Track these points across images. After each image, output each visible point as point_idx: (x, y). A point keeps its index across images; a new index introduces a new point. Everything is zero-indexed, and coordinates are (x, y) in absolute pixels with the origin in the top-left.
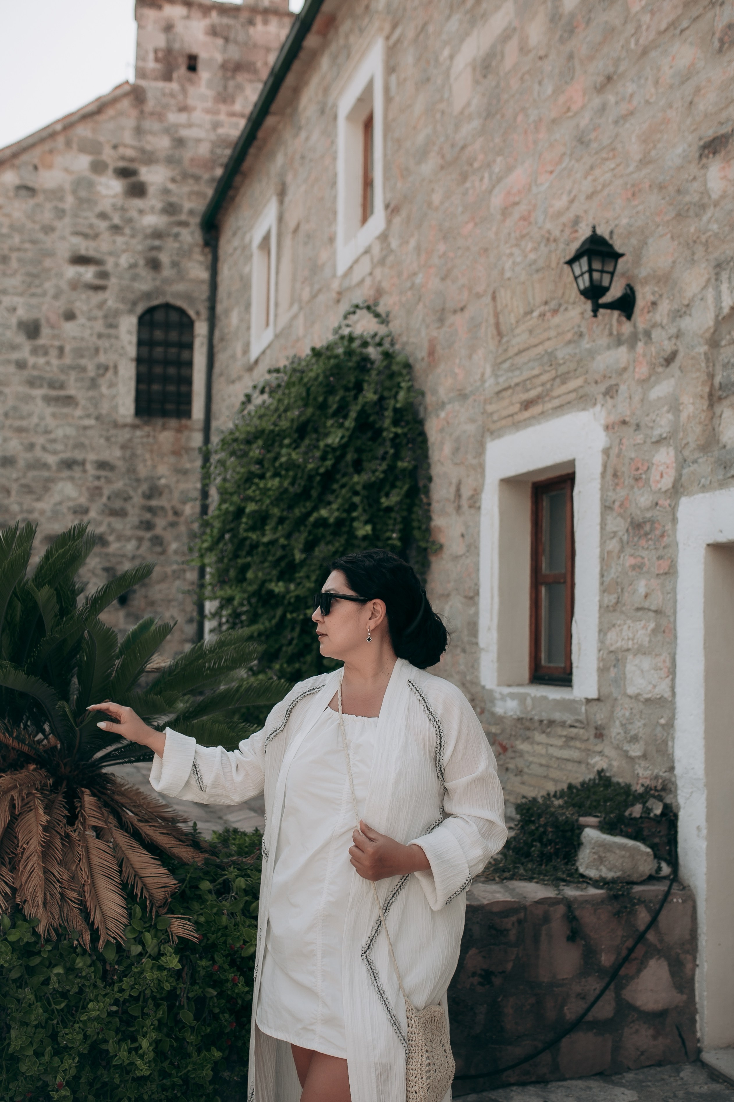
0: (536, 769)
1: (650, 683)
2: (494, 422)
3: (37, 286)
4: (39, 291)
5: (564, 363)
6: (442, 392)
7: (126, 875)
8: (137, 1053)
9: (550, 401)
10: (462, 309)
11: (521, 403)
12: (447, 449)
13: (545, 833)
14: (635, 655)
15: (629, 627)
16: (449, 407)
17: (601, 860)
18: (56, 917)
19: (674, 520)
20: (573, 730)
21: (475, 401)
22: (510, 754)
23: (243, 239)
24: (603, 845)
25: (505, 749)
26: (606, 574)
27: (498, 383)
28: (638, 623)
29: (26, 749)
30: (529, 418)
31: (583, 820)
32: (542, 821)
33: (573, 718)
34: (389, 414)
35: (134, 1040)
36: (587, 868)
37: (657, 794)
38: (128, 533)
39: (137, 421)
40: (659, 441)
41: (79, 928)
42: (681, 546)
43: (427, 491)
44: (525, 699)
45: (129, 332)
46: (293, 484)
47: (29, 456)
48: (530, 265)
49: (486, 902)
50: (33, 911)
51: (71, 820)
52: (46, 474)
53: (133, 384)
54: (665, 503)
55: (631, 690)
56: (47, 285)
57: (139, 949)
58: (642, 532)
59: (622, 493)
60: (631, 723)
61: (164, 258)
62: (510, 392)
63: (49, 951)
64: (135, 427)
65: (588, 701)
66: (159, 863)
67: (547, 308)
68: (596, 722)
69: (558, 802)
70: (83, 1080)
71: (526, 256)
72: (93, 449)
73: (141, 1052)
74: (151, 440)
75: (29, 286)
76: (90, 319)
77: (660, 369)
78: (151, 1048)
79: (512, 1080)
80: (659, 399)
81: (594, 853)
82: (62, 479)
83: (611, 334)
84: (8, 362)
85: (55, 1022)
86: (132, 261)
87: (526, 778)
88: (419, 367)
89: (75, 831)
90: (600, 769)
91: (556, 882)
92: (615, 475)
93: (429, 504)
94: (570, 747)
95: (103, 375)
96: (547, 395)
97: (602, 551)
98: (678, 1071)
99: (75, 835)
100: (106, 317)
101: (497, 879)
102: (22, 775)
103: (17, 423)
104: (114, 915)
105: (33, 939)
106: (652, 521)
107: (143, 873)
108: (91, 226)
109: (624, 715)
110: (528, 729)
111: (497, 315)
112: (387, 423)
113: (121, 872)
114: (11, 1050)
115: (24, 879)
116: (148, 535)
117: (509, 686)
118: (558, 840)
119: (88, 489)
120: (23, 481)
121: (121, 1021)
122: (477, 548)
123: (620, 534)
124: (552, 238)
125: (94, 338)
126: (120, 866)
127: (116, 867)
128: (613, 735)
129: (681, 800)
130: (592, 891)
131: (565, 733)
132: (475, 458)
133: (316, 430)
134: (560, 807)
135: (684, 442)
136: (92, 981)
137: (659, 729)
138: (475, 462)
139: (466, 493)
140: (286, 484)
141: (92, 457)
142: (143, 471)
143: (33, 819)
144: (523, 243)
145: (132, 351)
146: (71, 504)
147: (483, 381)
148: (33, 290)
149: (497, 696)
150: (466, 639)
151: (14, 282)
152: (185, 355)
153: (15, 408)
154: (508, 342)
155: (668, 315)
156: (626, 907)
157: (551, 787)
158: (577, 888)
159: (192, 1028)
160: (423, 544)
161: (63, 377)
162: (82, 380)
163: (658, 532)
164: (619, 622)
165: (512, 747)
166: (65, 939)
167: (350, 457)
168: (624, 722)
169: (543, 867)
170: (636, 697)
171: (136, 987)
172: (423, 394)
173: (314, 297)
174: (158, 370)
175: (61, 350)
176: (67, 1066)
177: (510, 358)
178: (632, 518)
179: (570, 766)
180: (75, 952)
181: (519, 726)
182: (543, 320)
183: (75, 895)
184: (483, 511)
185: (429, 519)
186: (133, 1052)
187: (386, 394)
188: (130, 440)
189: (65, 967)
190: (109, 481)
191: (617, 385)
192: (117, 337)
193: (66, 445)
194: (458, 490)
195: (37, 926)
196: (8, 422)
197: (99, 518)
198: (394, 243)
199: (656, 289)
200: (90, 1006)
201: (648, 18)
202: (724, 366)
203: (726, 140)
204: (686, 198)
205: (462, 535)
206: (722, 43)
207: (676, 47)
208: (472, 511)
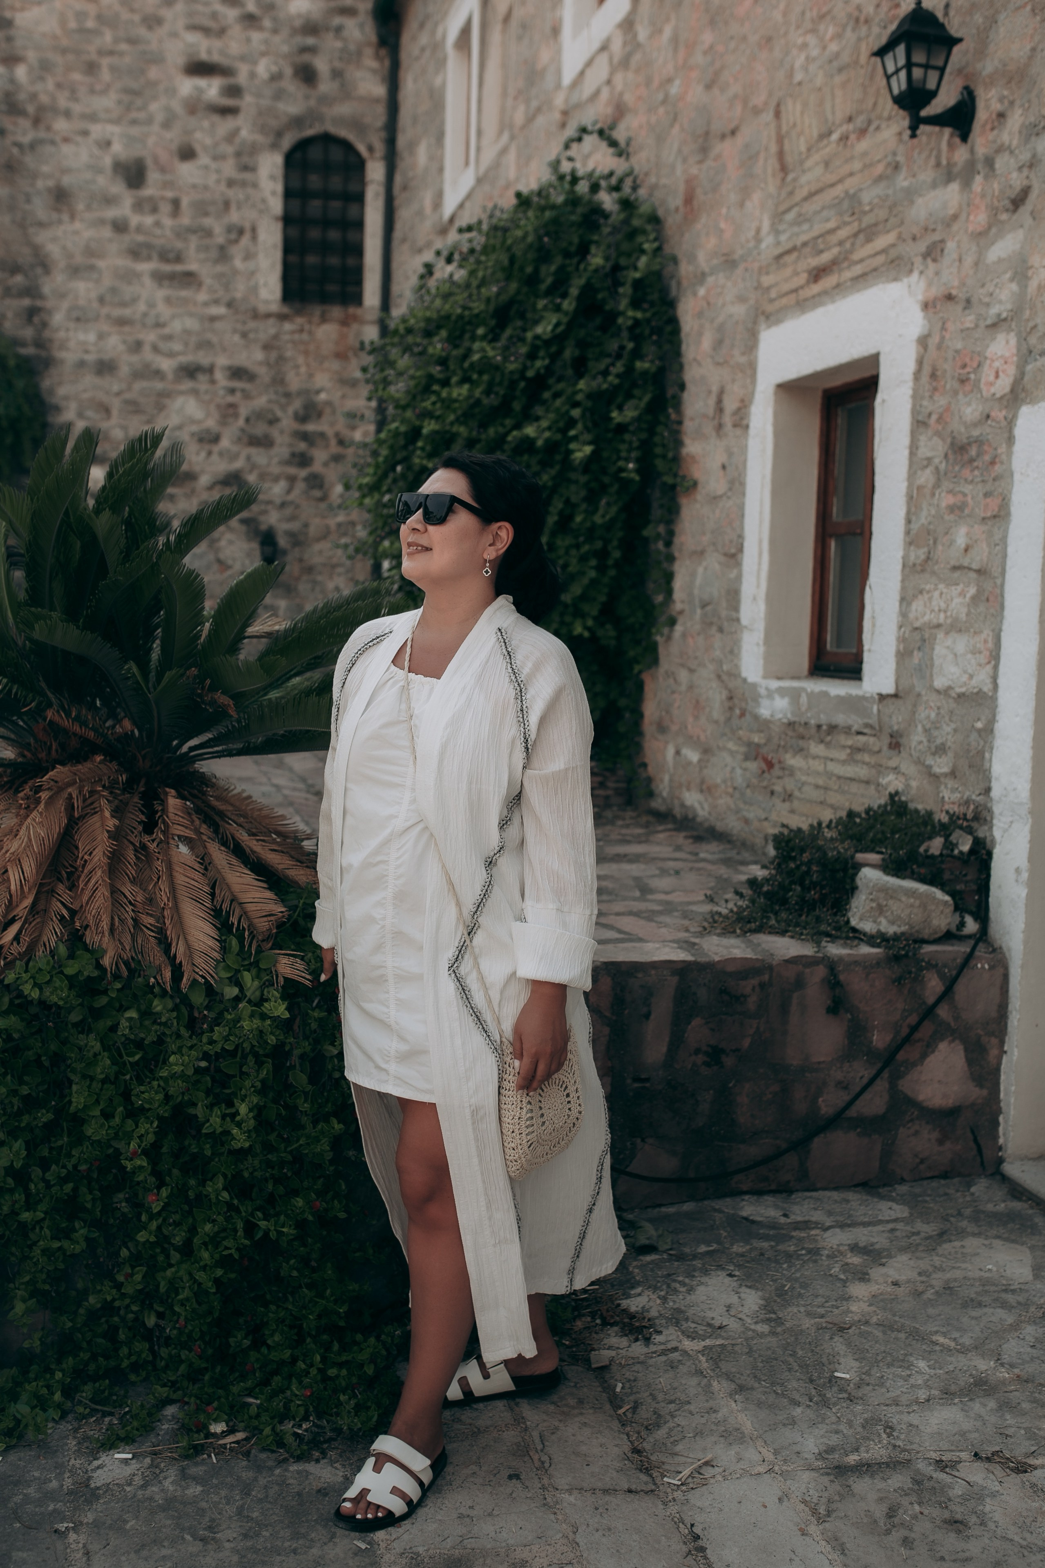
0: (810, 793)
1: (965, 672)
2: (772, 301)
3: (139, 109)
4: (142, 115)
5: (871, 210)
6: (702, 257)
7: (220, 900)
8: (233, 1120)
9: (849, 267)
10: (733, 133)
11: (810, 272)
12: (706, 343)
13: (808, 873)
14: (947, 633)
15: (941, 594)
16: (710, 280)
17: (881, 909)
18: (128, 948)
19: (1011, 440)
20: (860, 737)
21: (746, 270)
22: (776, 771)
23: (433, 33)
24: (884, 889)
25: (770, 765)
26: (914, 518)
27: (778, 243)
28: (953, 588)
29: (91, 735)
30: (819, 295)
31: (860, 857)
32: (806, 856)
33: (860, 721)
34: (626, 290)
35: (230, 1104)
36: (861, 919)
37: (965, 824)
38: (276, 470)
39: (286, 310)
40: (996, 325)
41: (157, 962)
42: (1017, 477)
43: (677, 404)
44: (800, 696)
45: (272, 178)
46: (488, 392)
47: (135, 359)
48: (830, 61)
49: (717, 959)
50: (97, 939)
51: (149, 827)
52: (159, 385)
53: (278, 255)
54: (999, 414)
55: (939, 683)
56: (154, 107)
57: (235, 991)
58: (966, 457)
59: (942, 401)
60: (937, 728)
61: (322, 65)
62: (795, 255)
63: (118, 990)
64: (282, 317)
65: (882, 697)
66: (265, 885)
67: (851, 127)
68: (891, 727)
69: (828, 834)
70: (164, 1150)
71: (824, 48)
72: (224, 350)
73: (238, 1118)
74: (305, 336)
75: (128, 108)
76: (215, 158)
77: (1004, 217)
78: (251, 1115)
79: (745, 1188)
80: (1000, 260)
81: (872, 900)
82: (182, 393)
83: (938, 165)
84: (102, 222)
85: (128, 1077)
86: (274, 69)
87: (796, 803)
88: (671, 222)
89: (153, 841)
90: (893, 792)
91: (817, 936)
92: (933, 376)
93: (680, 423)
94: (856, 762)
95: (236, 241)
96: (846, 259)
97: (910, 487)
98: (969, 1185)
99: (152, 846)
100: (238, 154)
101: (738, 931)
102: (83, 768)
103: (117, 312)
104: (203, 948)
105: (96, 973)
106: (979, 442)
107: (244, 898)
108: (214, 16)
109: (928, 717)
110: (802, 737)
111: (780, 140)
112: (623, 304)
113: (213, 895)
114: (72, 1109)
115: (85, 898)
116: (303, 473)
117: (779, 678)
118: (824, 883)
119: (218, 406)
120: (127, 396)
121: (214, 1080)
122: (743, 484)
123: (937, 461)
124: (862, 19)
125: (223, 187)
126: (213, 887)
127: (207, 889)
128: (913, 744)
129: (997, 833)
130: (865, 950)
131: (849, 743)
132: (743, 354)
133: (522, 316)
134: (832, 839)
135: (1031, 324)
136: (174, 1028)
137: (974, 736)
138: (743, 360)
139: (730, 405)
140: (478, 393)
141: (222, 361)
142: (294, 382)
143: (98, 824)
144: (822, 27)
145: (277, 205)
146: (194, 428)
147: (758, 239)
148: (134, 115)
149: (763, 692)
150: (724, 613)
151: (107, 102)
152: (353, 211)
153: (113, 290)
154: (795, 180)
155: (1020, 132)
156: (910, 972)
157: (827, 815)
158: (845, 945)
159: (306, 1094)
160: (669, 480)
161: (179, 245)
162: (207, 248)
163: (987, 458)
164: (928, 587)
165: (780, 762)
166: (139, 976)
167: (568, 353)
168: (928, 727)
169: (803, 917)
170: (945, 692)
171: (231, 1038)
172: (675, 260)
173: (530, 119)
174: (314, 234)
175: (176, 203)
176: (143, 1131)
177: (797, 204)
178: (954, 438)
179: (854, 788)
180: (153, 993)
181: (790, 733)
182: (845, 145)
183: (151, 920)
184: (752, 431)
185: (678, 443)
186: (228, 1119)
187: (623, 262)
188: (276, 337)
189: (139, 1010)
190: (247, 396)
191: (942, 241)
192: (255, 185)
193: (186, 344)
194: (719, 401)
195: (102, 957)
196: (105, 311)
197: (235, 449)
198: (642, 33)
199: (1006, 93)
200: (172, 1059)
205: (723, 467)
208: (738, 432)
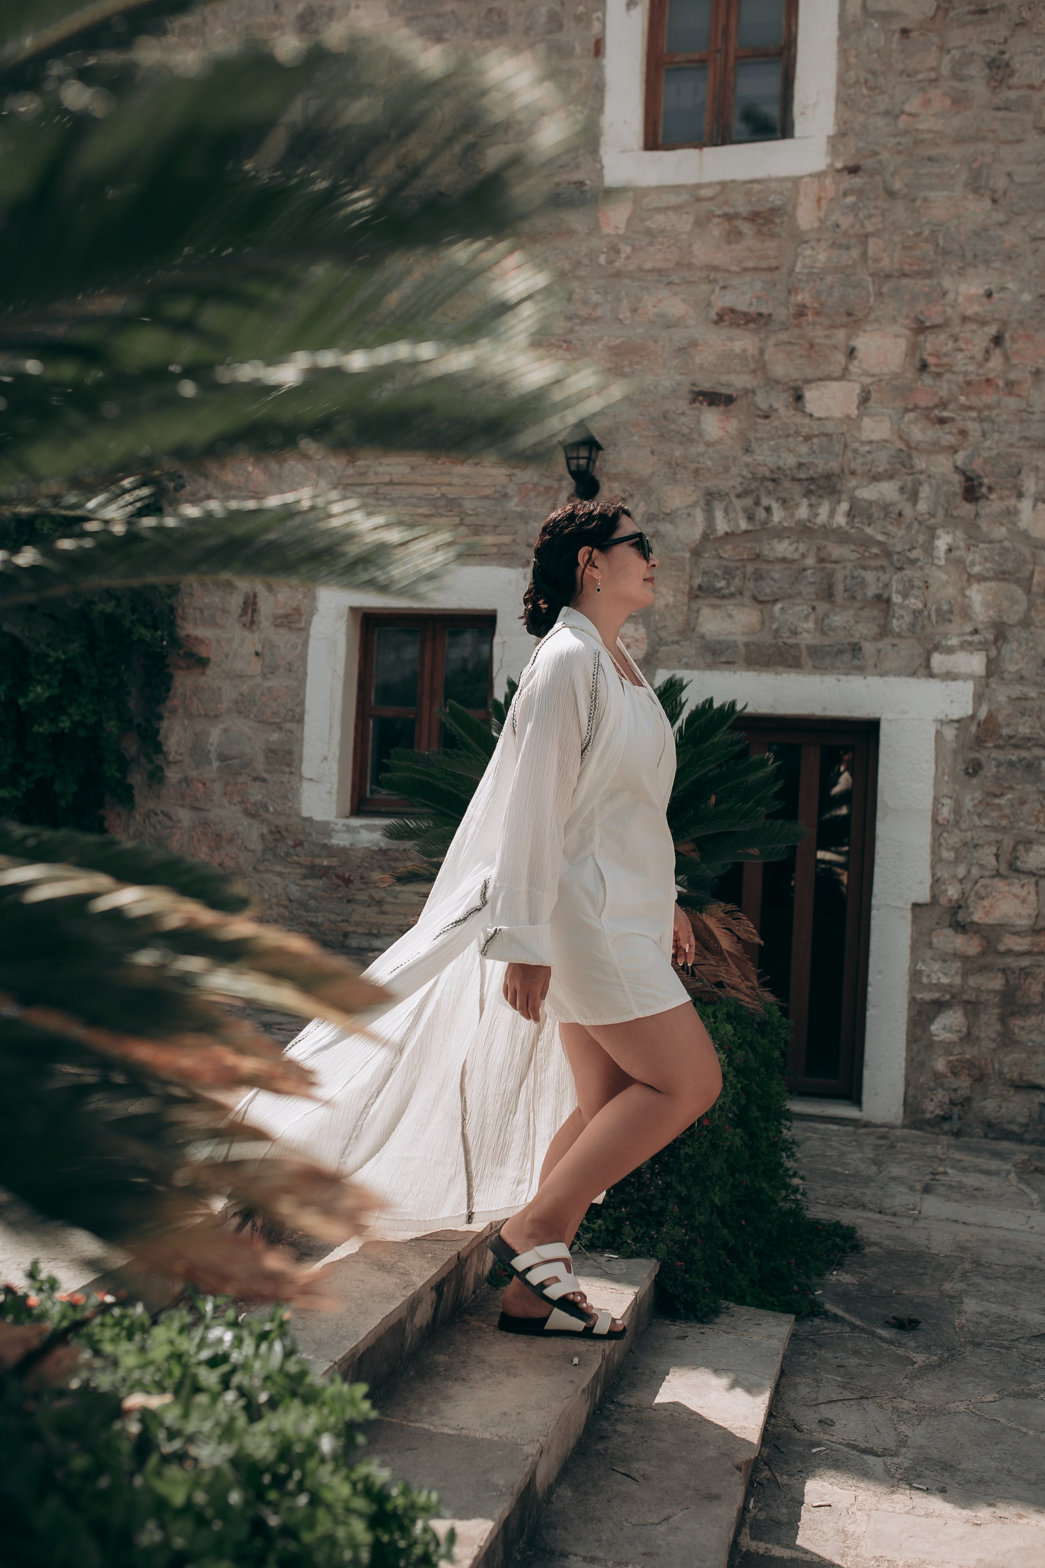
0: (409, 898)
5: (476, 515)
22: (356, 885)
25: (346, 881)
93: (173, 608)
110: (396, 860)
122: (295, 672)
135: (661, 624)
139: (269, 609)
149: (338, 828)
150: (262, 767)
165: (362, 878)
177: (372, 484)
184: (314, 636)
185: (175, 625)
194: (249, 604)
201: (628, 249)
202: (705, 573)
203: (729, 400)
204: (673, 426)
205: (257, 654)
206: (720, 319)
207: (663, 293)
208: (282, 631)
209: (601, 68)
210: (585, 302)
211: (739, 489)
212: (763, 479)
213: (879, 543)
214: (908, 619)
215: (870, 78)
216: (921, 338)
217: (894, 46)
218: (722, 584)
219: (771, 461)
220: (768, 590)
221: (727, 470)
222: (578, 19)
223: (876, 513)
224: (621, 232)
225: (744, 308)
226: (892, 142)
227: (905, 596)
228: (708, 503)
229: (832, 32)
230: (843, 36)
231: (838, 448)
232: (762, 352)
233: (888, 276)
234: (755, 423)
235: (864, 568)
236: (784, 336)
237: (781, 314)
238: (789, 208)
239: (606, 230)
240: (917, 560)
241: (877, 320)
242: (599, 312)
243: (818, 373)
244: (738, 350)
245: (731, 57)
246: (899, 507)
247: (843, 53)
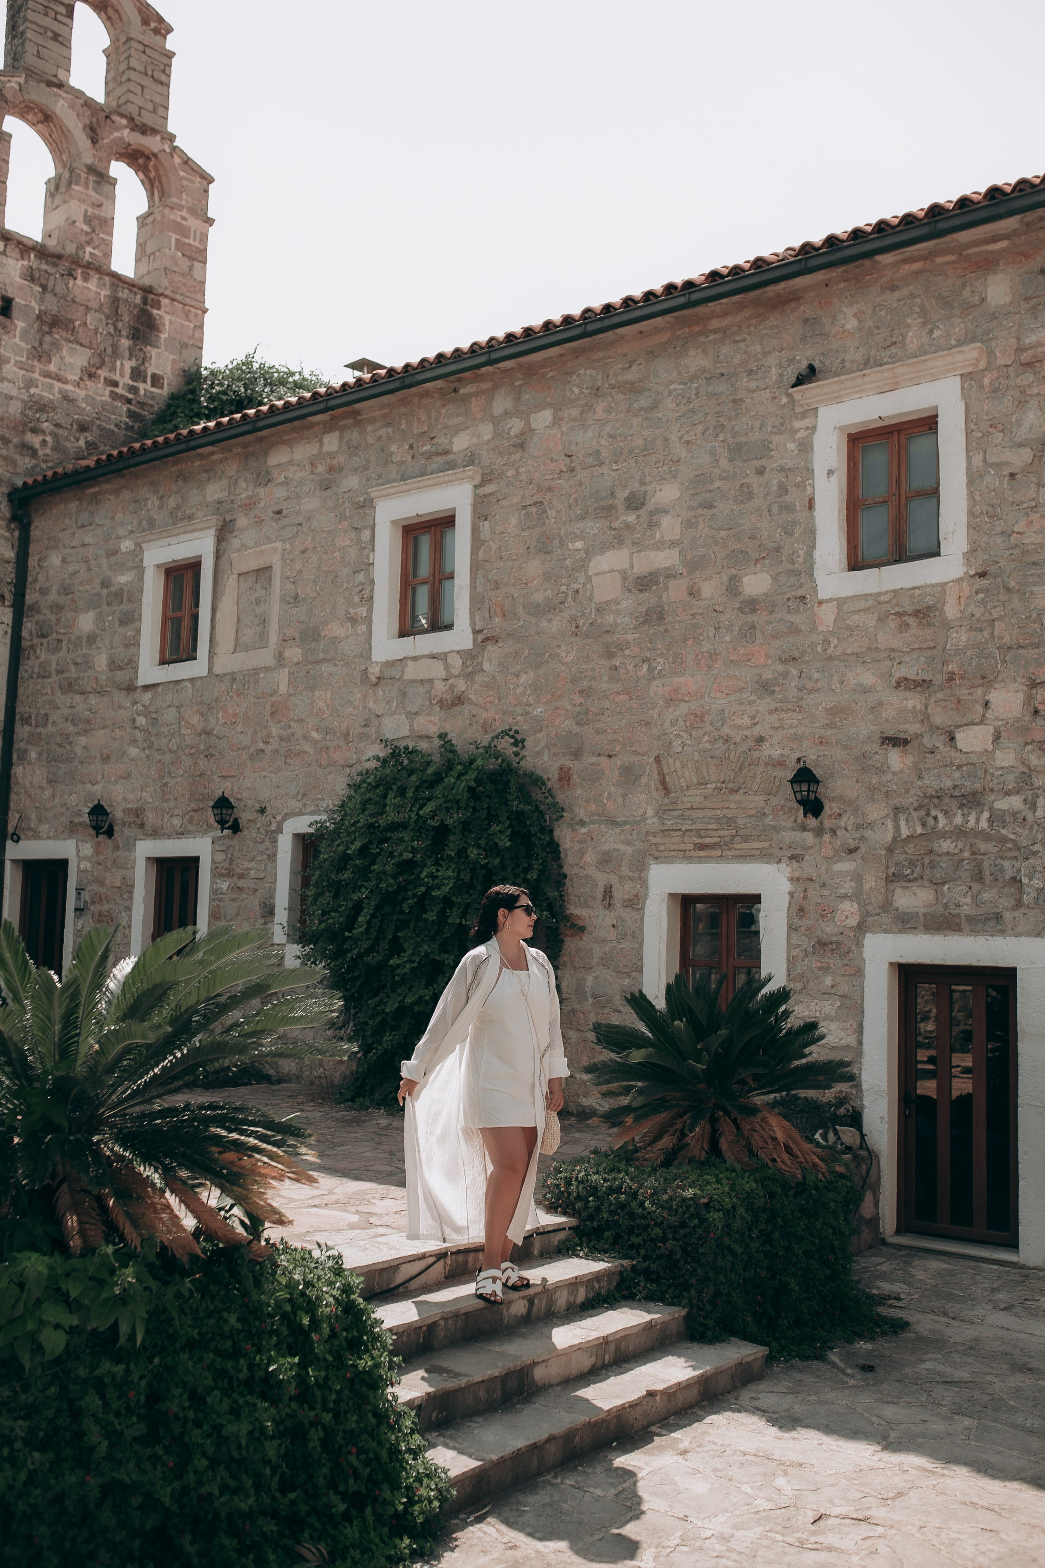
2: (659, 851)
5: (745, 828)
6: (583, 813)
9: (730, 849)
10: (610, 756)
11: (694, 845)
14: (823, 1021)
15: (817, 1004)
16: (592, 826)
19: (860, 945)
21: (632, 829)
27: (663, 824)
28: (824, 1002)
30: (705, 857)
40: (843, 897)
42: (867, 961)
48: (704, 751)
54: (850, 934)
58: (828, 948)
59: (809, 922)
62: (679, 833)
67: (724, 786)
71: (699, 743)
77: (843, 854)
80: (842, 871)
83: (795, 821)
92: (801, 910)
93: (563, 896)
96: (726, 845)
97: (788, 955)
106: (838, 943)
111: (662, 774)
123: (806, 947)
135: (867, 901)
138: (632, 874)
139: (621, 896)
147: (644, 818)
150: (618, 1002)
154: (678, 797)
155: (853, 825)
163: (844, 950)
177: (679, 809)
178: (819, 939)
182: (720, 793)
184: (646, 913)
191: (803, 855)
194: (607, 892)
198: (490, 667)
199: (840, 805)
201: (836, 641)
202: (897, 864)
203: (906, 742)
204: (870, 762)
205: (613, 926)
206: (898, 685)
207: (860, 669)
208: (628, 910)
209: (813, 518)
210: (810, 679)
211: (916, 804)
212: (931, 797)
213: (1012, 840)
214: (1033, 895)
215: (990, 509)
216: (1034, 691)
217: (1005, 486)
218: (909, 871)
219: (936, 784)
220: (938, 875)
221: (907, 791)
222: (798, 486)
223: (1008, 818)
224: (830, 629)
225: (913, 677)
226: (1008, 553)
227: (1031, 879)
228: (895, 815)
229: (963, 480)
230: (971, 481)
231: (980, 773)
232: (926, 707)
233: (1010, 648)
234: (925, 757)
235: (1002, 858)
236: (940, 695)
237: (938, 679)
238: (939, 605)
239: (822, 628)
240: (1038, 852)
241: (1003, 680)
242: (819, 685)
243: (964, 721)
244: (910, 707)
245: (903, 498)
246: (1024, 814)
247: (971, 494)
